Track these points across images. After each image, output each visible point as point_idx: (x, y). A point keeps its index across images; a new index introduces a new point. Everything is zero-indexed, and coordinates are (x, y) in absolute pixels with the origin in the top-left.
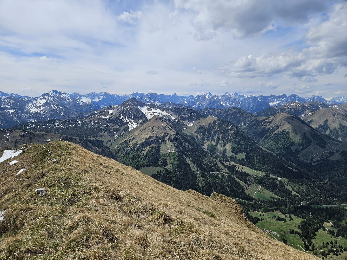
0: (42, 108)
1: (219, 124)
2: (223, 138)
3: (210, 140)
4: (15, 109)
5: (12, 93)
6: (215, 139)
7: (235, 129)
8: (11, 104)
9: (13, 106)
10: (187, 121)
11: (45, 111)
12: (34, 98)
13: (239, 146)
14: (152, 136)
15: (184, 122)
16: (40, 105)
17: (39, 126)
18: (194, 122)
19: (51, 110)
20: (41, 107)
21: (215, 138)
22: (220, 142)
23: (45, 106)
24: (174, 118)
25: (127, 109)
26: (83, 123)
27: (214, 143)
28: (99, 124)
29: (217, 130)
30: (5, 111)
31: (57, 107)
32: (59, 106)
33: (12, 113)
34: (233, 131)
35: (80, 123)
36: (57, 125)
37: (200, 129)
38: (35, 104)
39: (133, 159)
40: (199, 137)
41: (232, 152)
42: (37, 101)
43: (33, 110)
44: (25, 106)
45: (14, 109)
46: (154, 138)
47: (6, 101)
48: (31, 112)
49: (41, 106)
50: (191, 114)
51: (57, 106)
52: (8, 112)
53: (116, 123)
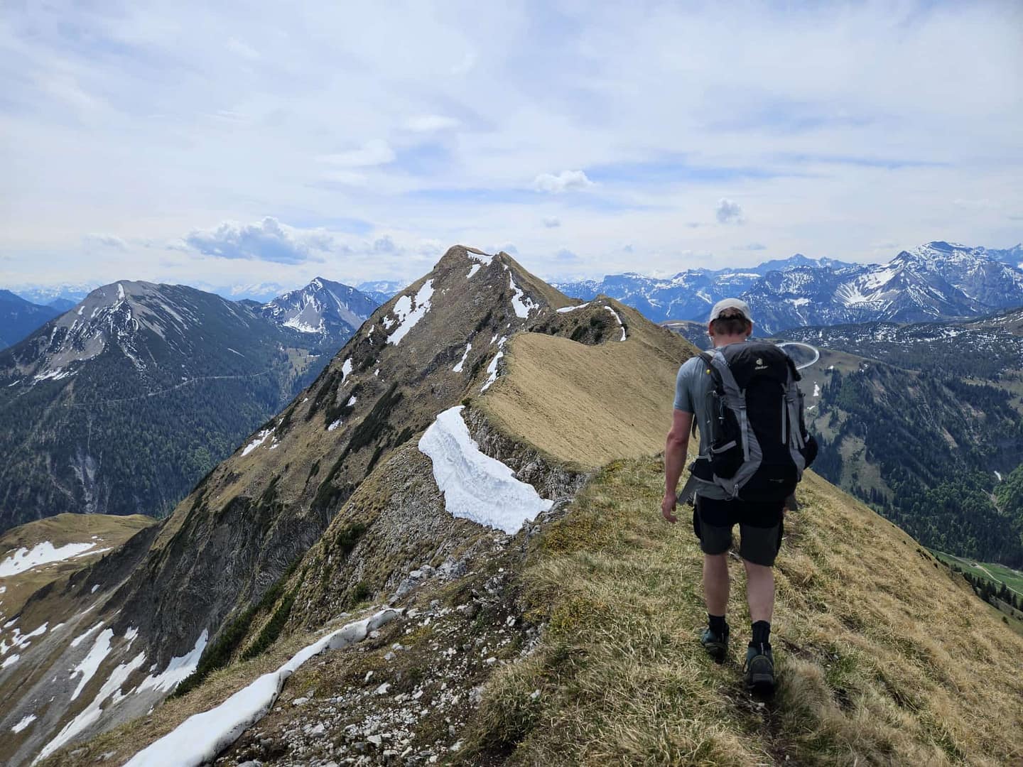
0: (879, 294)
4: (809, 297)
5: (825, 258)
8: (801, 285)
9: (805, 290)
11: (886, 303)
12: (864, 267)
16: (876, 286)
17: (832, 336)
19: (904, 299)
20: (879, 291)
23: (888, 290)
26: (964, 334)
28: (1015, 341)
30: (786, 301)
31: (922, 292)
32: (933, 290)
33: (800, 307)
35: (953, 334)
36: (880, 337)
38: (865, 283)
42: (871, 276)
43: (855, 299)
44: (835, 288)
45: (805, 297)
47: (792, 277)
48: (847, 305)
49: (877, 289)
51: (927, 287)
52: (792, 304)
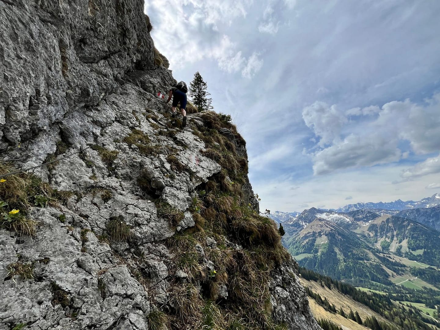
1: (393, 222)
2: (397, 235)
3: (384, 237)
6: (389, 236)
7: (413, 225)
10: (361, 221)
13: (418, 242)
14: (310, 232)
15: (358, 222)
18: (370, 222)
21: (389, 234)
22: (395, 238)
24: (348, 220)
25: (304, 216)
27: (388, 240)
29: (390, 227)
34: (409, 227)
37: (373, 228)
39: (296, 248)
40: (372, 235)
41: (409, 248)
46: (312, 233)
50: (366, 215)
53: (295, 227)
